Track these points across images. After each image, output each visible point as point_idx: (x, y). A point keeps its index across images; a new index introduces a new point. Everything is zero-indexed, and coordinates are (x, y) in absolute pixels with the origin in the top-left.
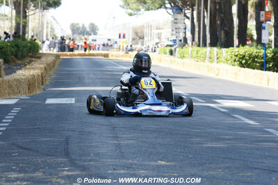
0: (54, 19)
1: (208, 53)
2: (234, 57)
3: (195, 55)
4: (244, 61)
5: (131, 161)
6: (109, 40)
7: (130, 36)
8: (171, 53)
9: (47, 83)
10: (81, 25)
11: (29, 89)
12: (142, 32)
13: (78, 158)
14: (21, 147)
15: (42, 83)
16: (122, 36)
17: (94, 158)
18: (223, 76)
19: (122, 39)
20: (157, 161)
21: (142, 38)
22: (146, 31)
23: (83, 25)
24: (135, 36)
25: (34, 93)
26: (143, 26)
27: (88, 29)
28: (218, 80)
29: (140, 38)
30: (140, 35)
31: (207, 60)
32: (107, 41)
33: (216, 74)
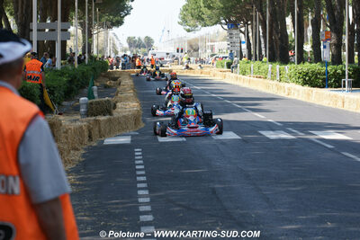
1: (270, 69)
2: (298, 75)
4: (307, 78)
6: (168, 54)
10: (136, 38)
12: (197, 45)
16: (180, 50)
19: (180, 54)
21: (197, 50)
22: (200, 44)
23: (139, 39)
24: (190, 49)
27: (144, 42)
31: (269, 76)
32: (165, 55)
33: (286, 93)
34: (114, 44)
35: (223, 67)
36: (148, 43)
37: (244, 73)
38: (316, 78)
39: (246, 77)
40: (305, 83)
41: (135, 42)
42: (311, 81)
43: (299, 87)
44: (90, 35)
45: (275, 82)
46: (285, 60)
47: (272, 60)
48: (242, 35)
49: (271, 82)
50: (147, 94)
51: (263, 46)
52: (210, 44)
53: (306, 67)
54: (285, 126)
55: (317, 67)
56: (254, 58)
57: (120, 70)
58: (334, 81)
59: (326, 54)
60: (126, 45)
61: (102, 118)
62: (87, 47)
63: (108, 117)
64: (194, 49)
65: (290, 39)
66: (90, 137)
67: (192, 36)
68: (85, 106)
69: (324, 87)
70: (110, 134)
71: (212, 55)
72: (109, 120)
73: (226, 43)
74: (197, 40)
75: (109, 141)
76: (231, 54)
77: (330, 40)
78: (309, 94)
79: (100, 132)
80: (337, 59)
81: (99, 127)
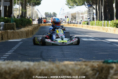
0: (38, 10)
1: (103, 23)
2: (114, 24)
3: (97, 24)
5: (68, 59)
6: (61, 19)
7: (70, 17)
8: (88, 24)
9: (34, 34)
11: (26, 35)
12: (75, 16)
13: (46, 58)
14: (22, 55)
15: (32, 34)
16: (66, 17)
17: (53, 58)
18: (109, 32)
20: (79, 58)
21: (75, 18)
22: (77, 15)
23: (50, 13)
24: (72, 17)
25: (29, 37)
26: (76, 13)
27: (52, 15)
28: (107, 33)
29: (74, 18)
30: (74, 17)
31: (103, 25)
52: (81, 15)
61: (9, 31)
72: (13, 32)
79: (8, 37)
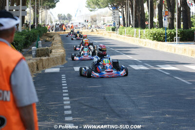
1: (135, 32)
2: (150, 35)
3: (128, 32)
4: (155, 37)
6: (80, 23)
8: (113, 30)
10: (63, 15)
12: (96, 18)
21: (95, 21)
27: (67, 17)
31: (135, 35)
32: (78, 24)
33: (144, 45)
34: (50, 18)
35: (110, 30)
36: (69, 17)
37: (121, 34)
38: (160, 36)
39: (122, 36)
40: (154, 39)
41: (62, 16)
42: (157, 38)
43: (151, 41)
44: (38, 13)
45: (138, 38)
46: (144, 27)
47: (136, 26)
48: (120, 13)
49: (136, 38)
50: (69, 45)
51: (131, 19)
52: (102, 18)
53: (155, 30)
54: (143, 63)
55: (161, 30)
56: (126, 25)
57: (54, 32)
58: (170, 38)
59: (166, 23)
60: (57, 19)
61: (44, 58)
62: (36, 19)
63: (47, 57)
64: (94, 20)
65: (146, 15)
66: (37, 68)
67: (93, 13)
68: (35, 51)
69: (164, 41)
70: (49, 67)
71: (104, 24)
72: (48, 59)
73: (111, 17)
74: (95, 16)
75: (48, 70)
76: (114, 23)
77: (168, 16)
78: (156, 45)
79: (43, 65)
80: (171, 26)
81: (43, 63)
